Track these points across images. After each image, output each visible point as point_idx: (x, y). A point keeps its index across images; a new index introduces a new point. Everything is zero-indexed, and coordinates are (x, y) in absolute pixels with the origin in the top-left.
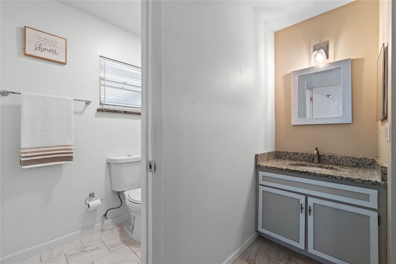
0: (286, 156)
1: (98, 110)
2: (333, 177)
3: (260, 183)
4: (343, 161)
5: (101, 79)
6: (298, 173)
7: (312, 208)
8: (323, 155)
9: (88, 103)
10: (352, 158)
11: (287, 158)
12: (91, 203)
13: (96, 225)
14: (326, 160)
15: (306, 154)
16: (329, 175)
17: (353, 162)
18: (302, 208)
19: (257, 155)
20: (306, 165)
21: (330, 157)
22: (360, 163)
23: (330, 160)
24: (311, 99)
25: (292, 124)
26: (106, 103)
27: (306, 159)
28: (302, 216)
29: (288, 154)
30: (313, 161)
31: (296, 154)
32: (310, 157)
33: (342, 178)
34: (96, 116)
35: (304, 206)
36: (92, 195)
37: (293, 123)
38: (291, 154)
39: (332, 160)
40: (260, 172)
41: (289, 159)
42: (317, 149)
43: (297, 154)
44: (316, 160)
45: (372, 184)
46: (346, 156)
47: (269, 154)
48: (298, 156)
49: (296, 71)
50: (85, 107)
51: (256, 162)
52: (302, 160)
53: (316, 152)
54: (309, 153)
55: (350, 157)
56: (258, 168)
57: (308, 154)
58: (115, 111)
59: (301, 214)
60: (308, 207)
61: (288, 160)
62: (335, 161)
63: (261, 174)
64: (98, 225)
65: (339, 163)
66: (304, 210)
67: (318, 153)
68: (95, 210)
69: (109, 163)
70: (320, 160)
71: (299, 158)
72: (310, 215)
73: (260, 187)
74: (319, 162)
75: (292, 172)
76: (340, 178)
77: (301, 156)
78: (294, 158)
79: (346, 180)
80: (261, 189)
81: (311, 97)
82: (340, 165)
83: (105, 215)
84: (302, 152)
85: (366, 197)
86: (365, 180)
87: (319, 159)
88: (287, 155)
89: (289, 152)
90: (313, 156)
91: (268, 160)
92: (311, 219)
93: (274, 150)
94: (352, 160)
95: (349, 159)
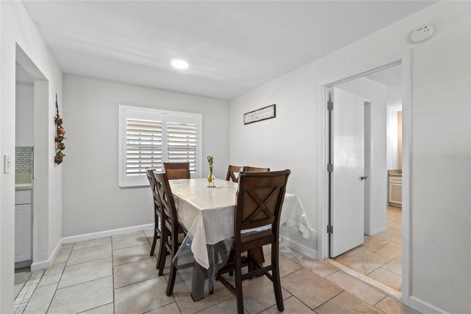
3: (390, 182)
19: (388, 170)
40: (390, 177)
47: (395, 170)
51: (388, 173)
56: (389, 175)
73: (390, 183)
80: (391, 184)
91: (394, 173)
93: (398, 169)
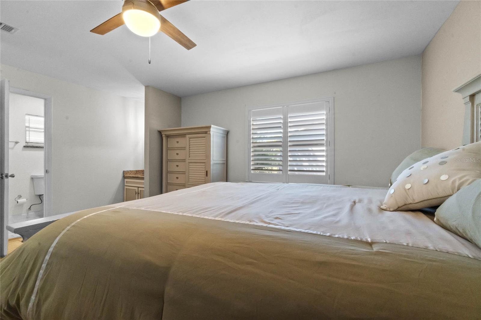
1: (24, 147)
3: (125, 185)
5: (27, 127)
9: (17, 143)
12: (19, 201)
13: (22, 215)
26: (30, 142)
34: (23, 150)
36: (20, 197)
50: (15, 145)
51: (124, 175)
56: (124, 177)
58: (37, 147)
63: (126, 180)
64: (24, 214)
66: (137, 194)
68: (22, 205)
69: (33, 178)
83: (30, 208)
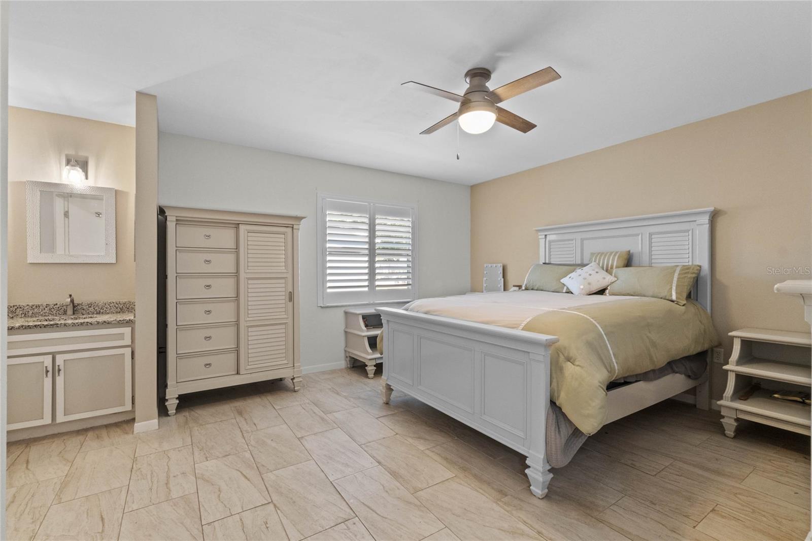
0: (15, 313)
2: (88, 324)
4: (107, 308)
6: (40, 327)
7: (62, 368)
8: (81, 303)
10: (116, 303)
11: (18, 315)
14: (84, 309)
15: (54, 305)
16: (84, 322)
17: (117, 308)
18: (47, 371)
20: (53, 319)
21: (90, 305)
22: (124, 308)
23: (90, 309)
24: (66, 214)
25: (28, 262)
27: (55, 312)
28: (48, 382)
29: (20, 308)
30: (65, 313)
31: (36, 306)
32: (60, 308)
33: (98, 323)
35: (50, 369)
37: (30, 260)
38: (27, 307)
39: (92, 308)
41: (23, 315)
42: (70, 296)
43: (38, 306)
44: (70, 311)
45: (127, 322)
46: (109, 301)
48: (41, 310)
49: (35, 182)
52: (47, 314)
53: (69, 300)
54: (59, 303)
55: (114, 303)
57: (56, 304)
59: (46, 379)
60: (57, 367)
61: (21, 317)
62: (96, 309)
65: (102, 311)
66: (50, 374)
67: (72, 301)
70: (76, 310)
71: (42, 312)
72: (59, 375)
74: (74, 314)
75: (30, 328)
76: (96, 323)
77: (44, 309)
78: (33, 313)
79: (103, 323)
81: (66, 210)
82: (102, 313)
84: (48, 303)
85: (121, 336)
86: (120, 320)
87: (74, 309)
88: (18, 310)
89: (23, 305)
90: (65, 307)
92: (60, 380)
94: (117, 306)
95: (113, 304)
